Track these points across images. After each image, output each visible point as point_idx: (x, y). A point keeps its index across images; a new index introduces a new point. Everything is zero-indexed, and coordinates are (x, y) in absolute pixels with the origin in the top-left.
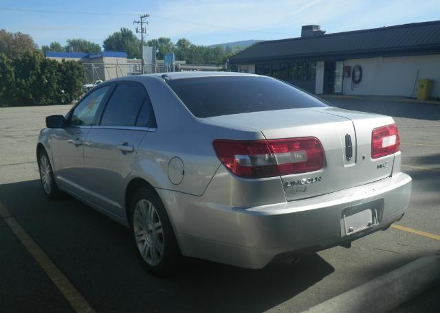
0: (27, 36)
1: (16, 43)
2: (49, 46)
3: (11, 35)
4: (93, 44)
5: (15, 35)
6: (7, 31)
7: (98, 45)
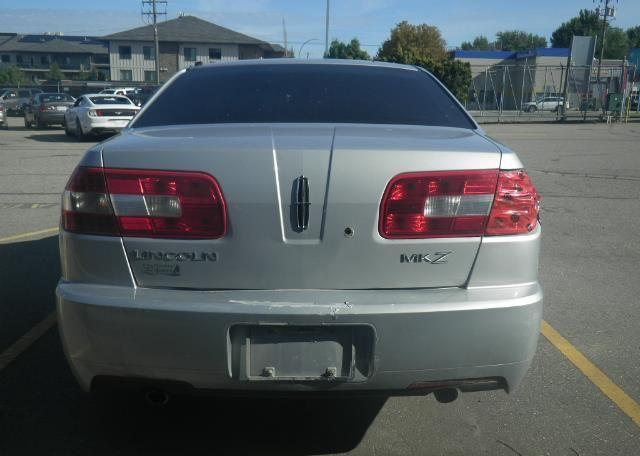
0: (434, 28)
1: (417, 39)
2: (472, 44)
3: (413, 28)
4: (536, 38)
5: (419, 28)
6: (409, 23)
7: (543, 39)
